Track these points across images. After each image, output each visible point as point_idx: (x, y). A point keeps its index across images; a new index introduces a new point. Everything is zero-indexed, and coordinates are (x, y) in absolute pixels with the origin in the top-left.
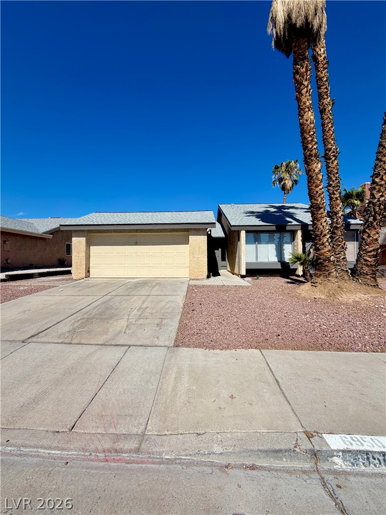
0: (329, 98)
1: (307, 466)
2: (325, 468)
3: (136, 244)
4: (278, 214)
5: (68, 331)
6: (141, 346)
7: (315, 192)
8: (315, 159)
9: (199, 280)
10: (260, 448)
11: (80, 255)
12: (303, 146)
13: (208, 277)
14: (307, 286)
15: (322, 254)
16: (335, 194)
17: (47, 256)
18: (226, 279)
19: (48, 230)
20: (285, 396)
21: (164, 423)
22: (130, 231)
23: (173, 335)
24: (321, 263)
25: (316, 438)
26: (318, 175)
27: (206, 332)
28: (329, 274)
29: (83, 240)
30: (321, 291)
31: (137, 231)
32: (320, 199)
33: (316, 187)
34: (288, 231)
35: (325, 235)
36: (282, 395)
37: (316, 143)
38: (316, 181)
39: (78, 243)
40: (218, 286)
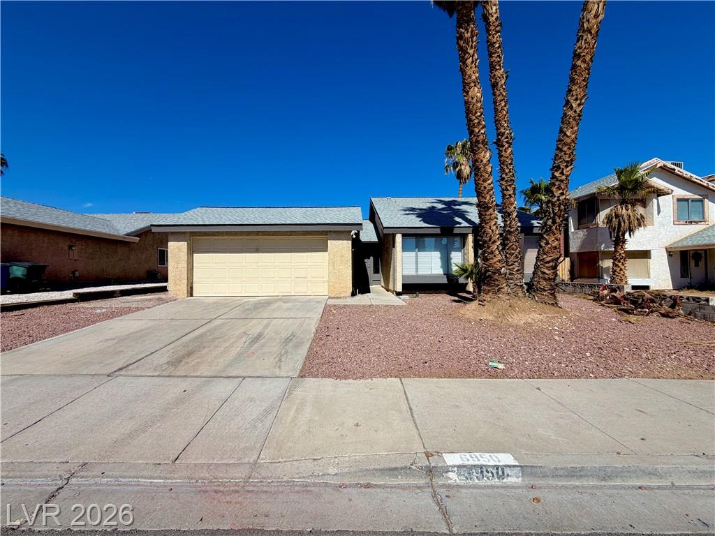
0: (503, 70)
1: (422, 482)
2: (440, 483)
3: (257, 251)
4: (446, 212)
5: (166, 362)
6: (258, 377)
7: (482, 188)
8: (482, 146)
9: (341, 298)
10: (376, 467)
11: (180, 266)
12: (468, 129)
13: (353, 294)
14: (474, 305)
15: (490, 265)
16: (508, 190)
17: (131, 266)
18: (377, 297)
19: (133, 230)
20: (415, 423)
21: (279, 451)
22: (249, 233)
23: (300, 365)
24: (489, 276)
25: (436, 457)
26: (487, 167)
27: (340, 360)
28: (499, 290)
29: (183, 245)
30: (489, 311)
31: (258, 233)
32: (488, 197)
33: (483, 181)
34: (457, 235)
35: (495, 242)
36: (412, 422)
37: (484, 127)
38: (484, 174)
39: (177, 250)
40: (364, 306)
